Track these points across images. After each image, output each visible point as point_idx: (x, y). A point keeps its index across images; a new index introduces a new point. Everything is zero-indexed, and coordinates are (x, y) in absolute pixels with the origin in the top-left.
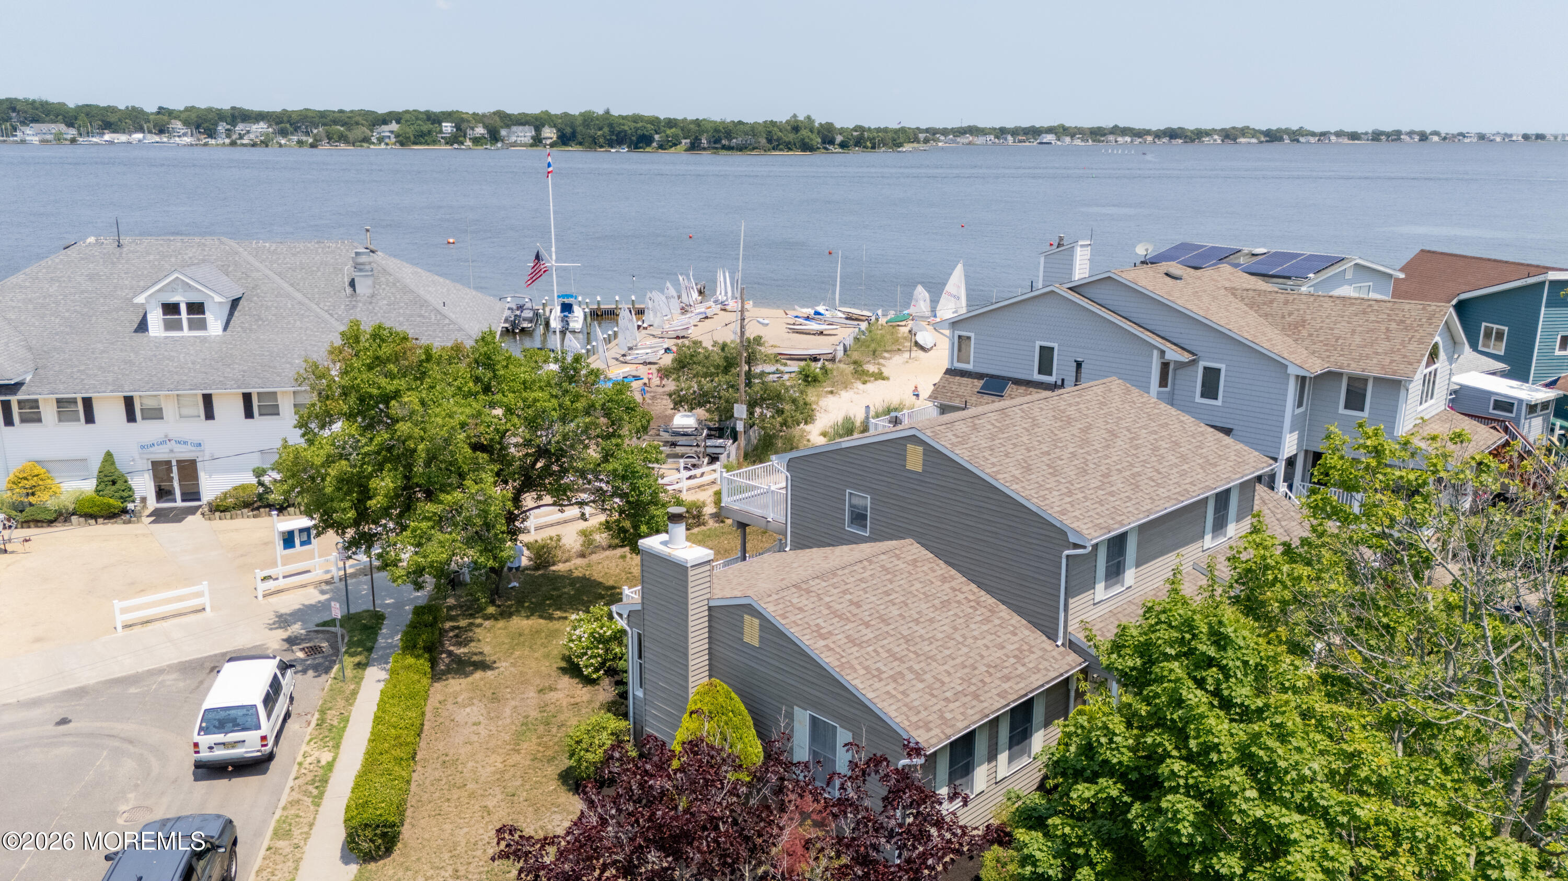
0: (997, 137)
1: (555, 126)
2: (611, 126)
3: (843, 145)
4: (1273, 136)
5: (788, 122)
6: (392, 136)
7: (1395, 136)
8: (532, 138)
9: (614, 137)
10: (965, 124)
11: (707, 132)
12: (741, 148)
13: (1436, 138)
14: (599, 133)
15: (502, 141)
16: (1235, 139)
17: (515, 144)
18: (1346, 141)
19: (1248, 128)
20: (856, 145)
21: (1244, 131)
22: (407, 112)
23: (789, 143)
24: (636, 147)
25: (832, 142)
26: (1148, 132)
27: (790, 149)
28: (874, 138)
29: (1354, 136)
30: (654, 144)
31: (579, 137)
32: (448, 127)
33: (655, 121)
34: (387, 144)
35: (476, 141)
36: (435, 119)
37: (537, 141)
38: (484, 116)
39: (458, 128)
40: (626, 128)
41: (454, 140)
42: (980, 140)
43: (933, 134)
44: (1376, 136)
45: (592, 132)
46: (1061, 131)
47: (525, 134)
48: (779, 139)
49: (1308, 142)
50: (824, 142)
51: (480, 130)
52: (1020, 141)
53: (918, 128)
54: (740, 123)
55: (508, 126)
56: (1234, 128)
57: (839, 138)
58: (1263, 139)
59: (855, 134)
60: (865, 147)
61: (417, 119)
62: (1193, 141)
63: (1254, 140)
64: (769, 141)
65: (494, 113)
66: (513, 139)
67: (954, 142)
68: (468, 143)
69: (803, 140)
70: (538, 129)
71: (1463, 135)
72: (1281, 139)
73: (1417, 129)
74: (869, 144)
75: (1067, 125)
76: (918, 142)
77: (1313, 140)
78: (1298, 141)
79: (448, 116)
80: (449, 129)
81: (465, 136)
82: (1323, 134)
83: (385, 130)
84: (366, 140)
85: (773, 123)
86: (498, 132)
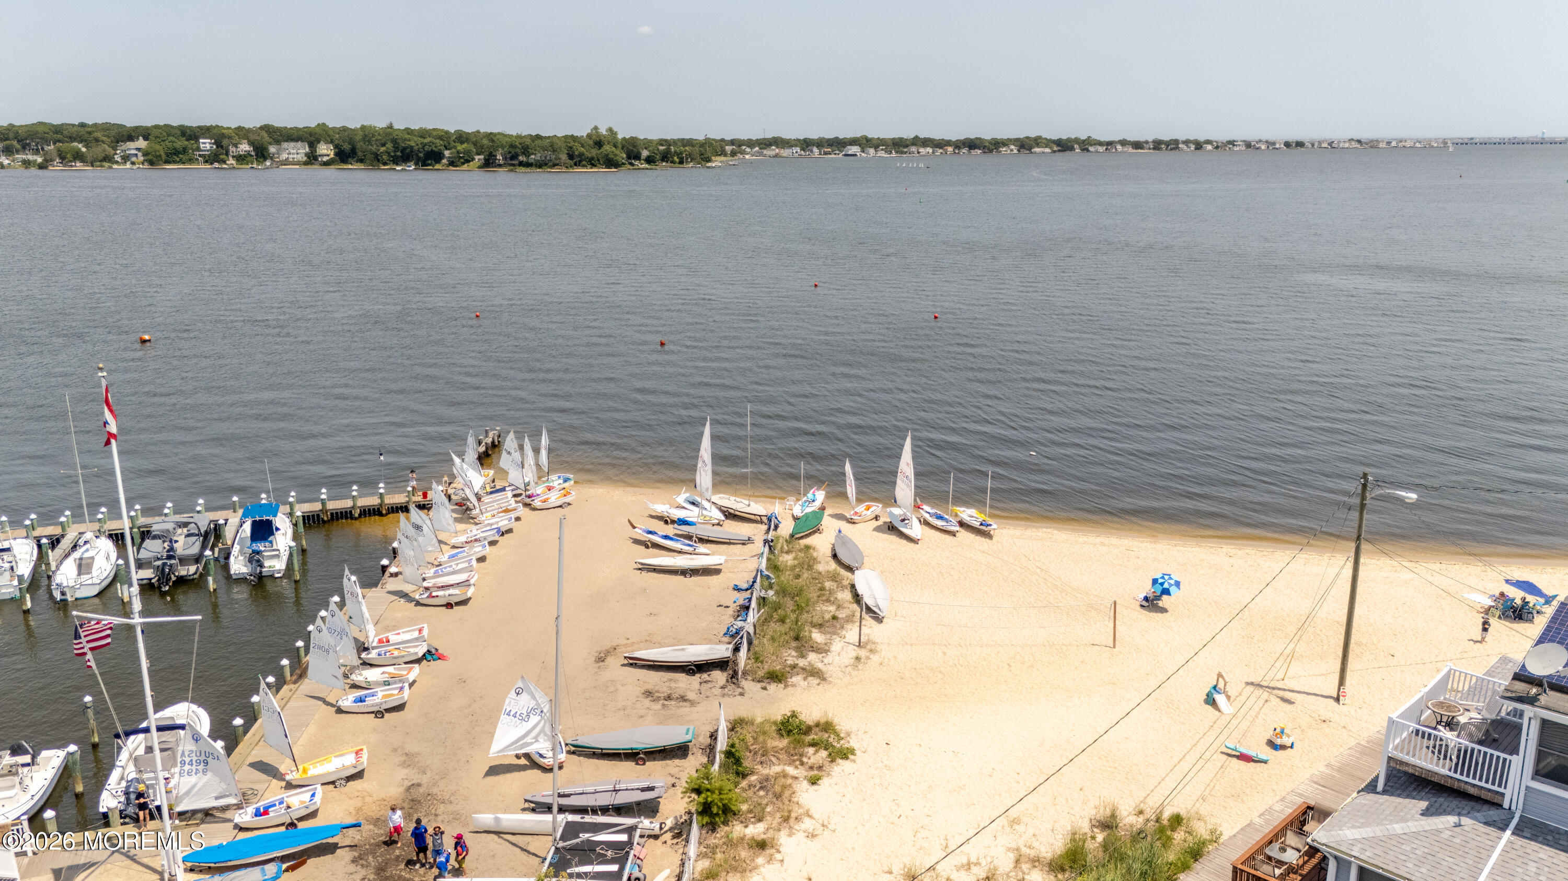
0: (803, 149)
1: (332, 142)
2: (394, 141)
3: (649, 160)
4: (1064, 146)
5: (589, 136)
6: (140, 154)
7: (1173, 145)
8: (306, 155)
9: (399, 154)
10: (769, 135)
11: (503, 147)
12: (541, 165)
13: (1209, 147)
14: (382, 149)
15: (272, 159)
16: (1030, 149)
17: (286, 162)
18: (1130, 150)
19: (1040, 137)
20: (663, 160)
21: (1037, 141)
22: (157, 127)
23: (592, 159)
24: (424, 164)
25: (637, 157)
26: (948, 143)
27: (593, 165)
28: (681, 153)
29: (1137, 145)
30: (445, 161)
31: (360, 154)
32: (206, 144)
33: (444, 136)
34: (133, 163)
35: (241, 159)
36: (191, 134)
37: (312, 158)
38: (249, 130)
39: (219, 144)
40: (412, 144)
41: (214, 158)
42: (786, 152)
43: (739, 145)
44: (1157, 145)
45: (374, 148)
46: (865, 143)
47: (298, 151)
48: (581, 155)
49: (1097, 152)
50: (629, 157)
51: (244, 147)
52: (826, 153)
53: (723, 140)
54: (538, 137)
55: (278, 142)
56: (1027, 138)
57: (645, 153)
58: (1055, 148)
59: (661, 148)
60: (673, 162)
61: (169, 135)
62: (991, 151)
63: (1048, 150)
64: (571, 157)
65: (261, 128)
66: (284, 156)
67: (761, 154)
68: (231, 161)
69: (607, 155)
70: (312, 145)
71: (1232, 143)
72: (1072, 149)
73: (1192, 139)
74: (676, 158)
75: (870, 136)
76: (726, 155)
77: (1101, 149)
78: (1088, 150)
79: (206, 131)
80: (208, 146)
81: (227, 154)
82: (1110, 144)
83: (130, 147)
84: (108, 159)
85: (574, 138)
86: (266, 149)
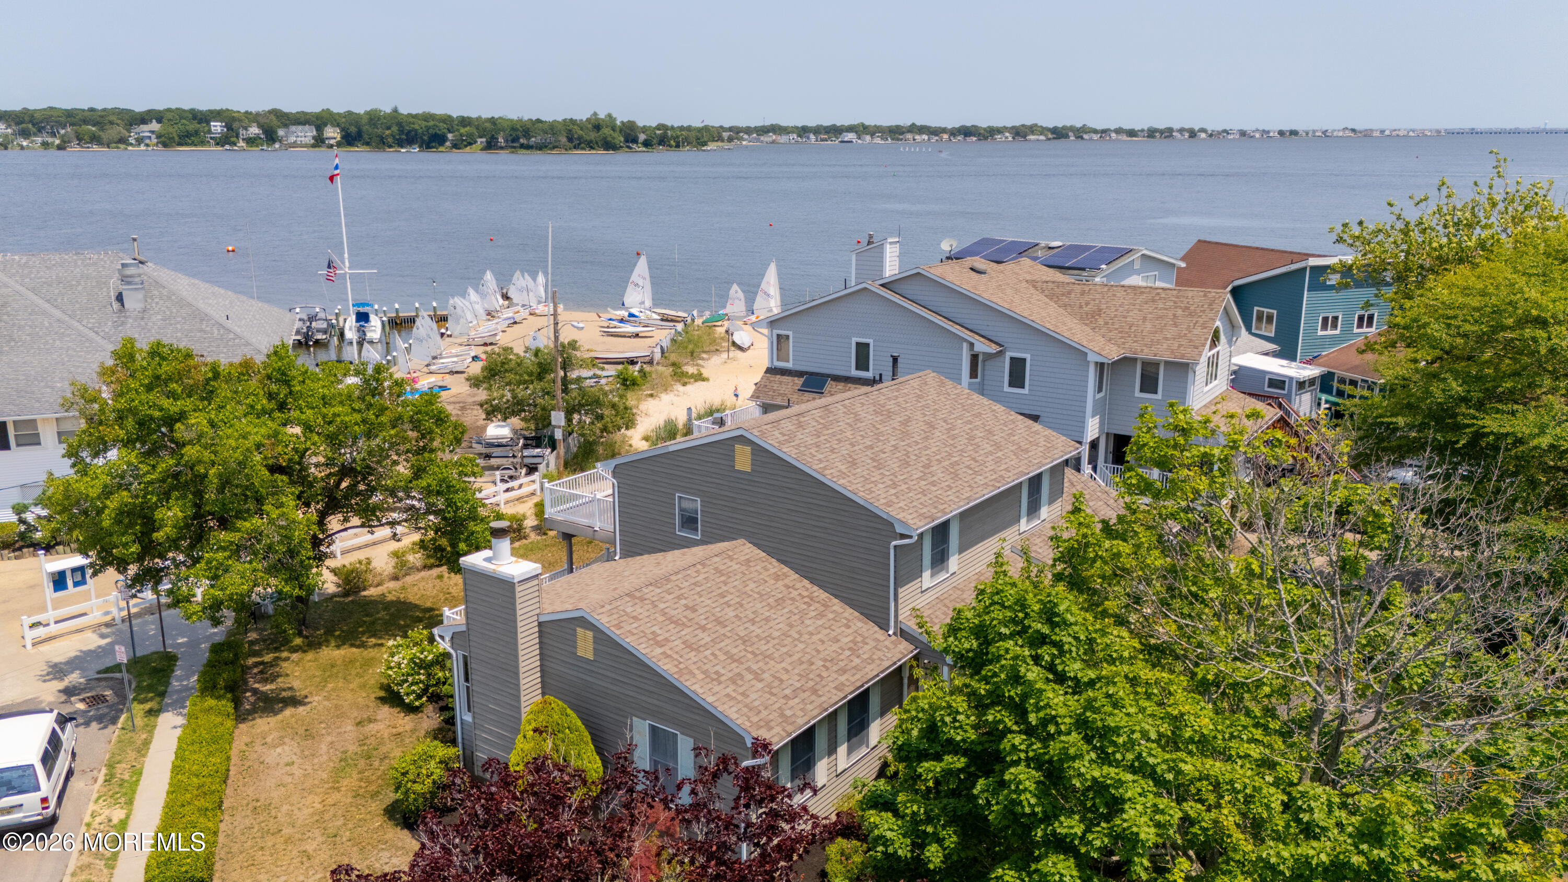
0: (800, 136)
1: (338, 125)
2: (400, 124)
3: (647, 144)
4: (1059, 134)
5: (588, 120)
6: (153, 136)
7: (1168, 133)
8: (314, 138)
9: (404, 137)
10: (767, 123)
11: (504, 130)
12: (541, 147)
13: (1203, 135)
14: (388, 132)
15: (280, 141)
16: (1025, 136)
17: (294, 145)
18: (1125, 138)
19: (1036, 125)
20: (660, 144)
21: (1033, 129)
22: (169, 110)
23: (591, 141)
24: (428, 147)
25: (635, 141)
26: (944, 130)
27: (592, 148)
28: (678, 137)
29: (1132, 133)
30: (448, 144)
31: (366, 137)
32: (217, 127)
33: (447, 119)
34: (147, 145)
35: (251, 141)
36: (202, 118)
37: (319, 141)
38: (258, 114)
39: (229, 127)
40: (417, 127)
41: (225, 140)
42: (783, 139)
43: (736, 132)
44: (1152, 133)
45: (379, 131)
46: (861, 130)
47: (306, 134)
48: (580, 138)
49: (1091, 139)
50: (627, 141)
51: (254, 130)
52: (822, 140)
53: (721, 127)
54: (539, 121)
55: (286, 126)
56: (1023, 126)
57: (642, 137)
58: (1050, 136)
59: (658, 132)
60: (671, 146)
61: (181, 118)
62: (986, 138)
63: (1042, 138)
64: (570, 140)
65: (270, 112)
66: (292, 139)
67: (758, 140)
68: (242, 144)
69: (605, 138)
70: (319, 129)
71: (1225, 131)
72: (1066, 136)
73: (1187, 127)
74: (672, 142)
75: (867, 123)
76: (723, 141)
77: (1096, 137)
78: (1082, 138)
79: (217, 115)
80: (219, 129)
81: (237, 136)
82: (1104, 131)
83: (145, 130)
84: (123, 141)
85: (573, 121)
86: (276, 133)
